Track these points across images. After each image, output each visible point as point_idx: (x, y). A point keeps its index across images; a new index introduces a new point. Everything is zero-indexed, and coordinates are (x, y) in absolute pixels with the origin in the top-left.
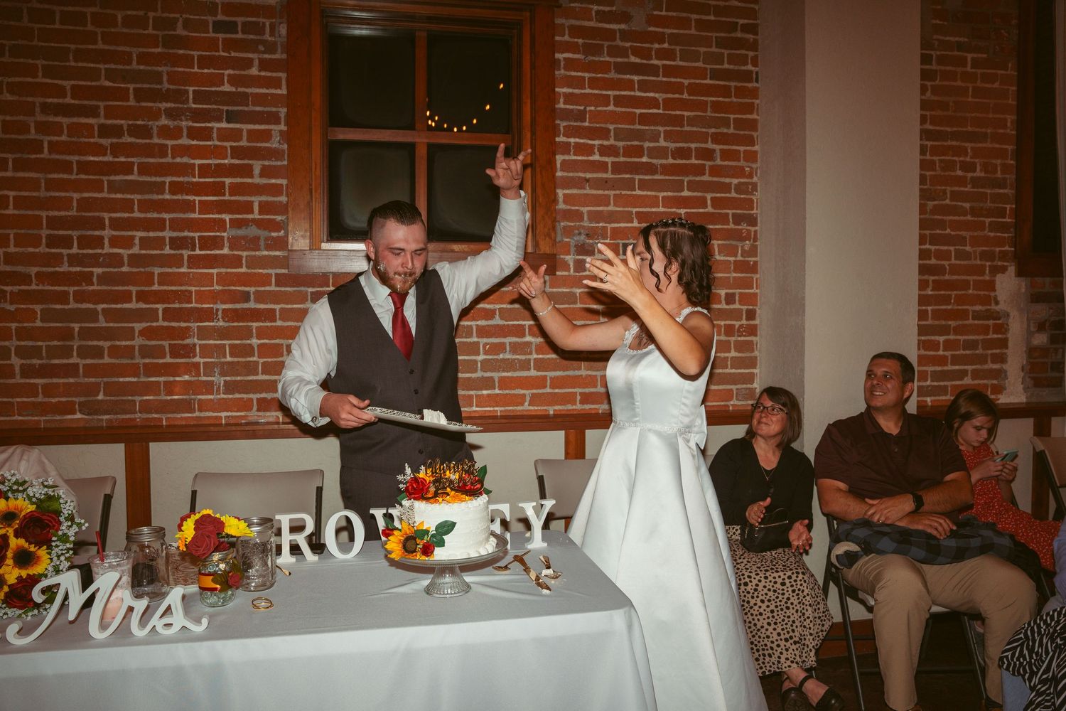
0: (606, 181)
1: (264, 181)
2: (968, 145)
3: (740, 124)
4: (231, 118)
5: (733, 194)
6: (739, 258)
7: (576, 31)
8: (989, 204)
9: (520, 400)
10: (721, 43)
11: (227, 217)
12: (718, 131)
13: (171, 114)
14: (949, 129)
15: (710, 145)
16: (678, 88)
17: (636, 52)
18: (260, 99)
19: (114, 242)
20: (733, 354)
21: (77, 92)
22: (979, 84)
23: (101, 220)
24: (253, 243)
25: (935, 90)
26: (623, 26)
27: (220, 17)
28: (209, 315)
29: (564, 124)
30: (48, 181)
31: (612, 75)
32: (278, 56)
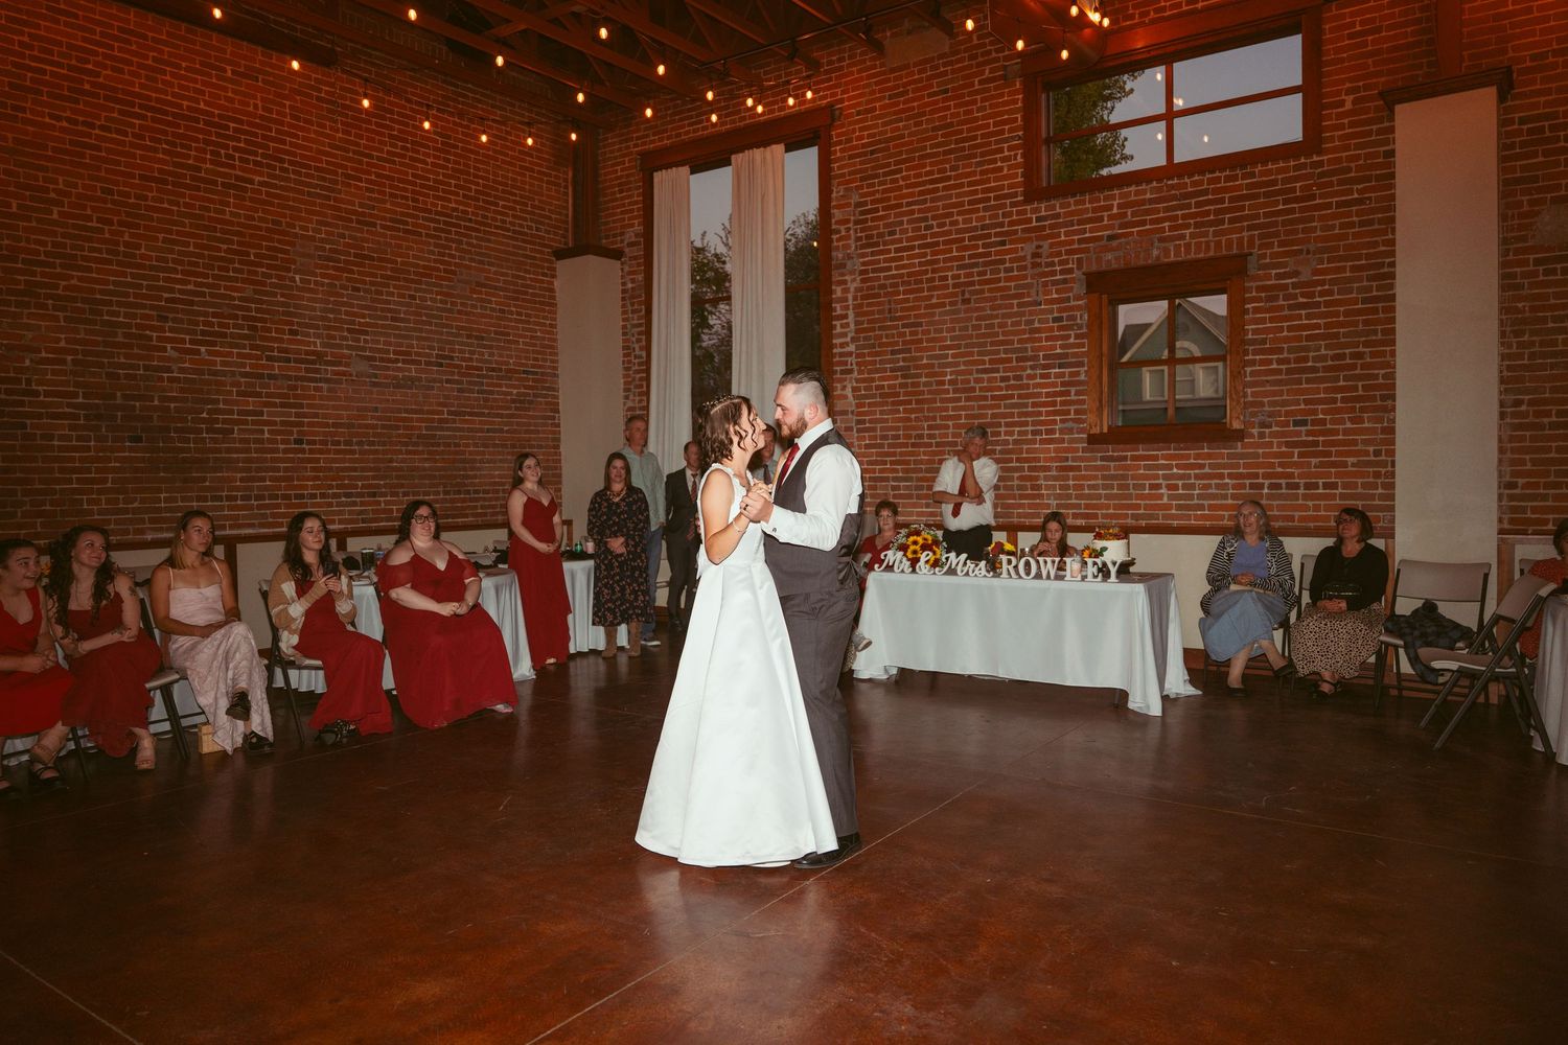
0: (1281, 380)
1: (1076, 398)
4: (1060, 366)
5: (1381, 381)
6: (1385, 424)
7: (1260, 289)
9: (1222, 518)
10: (1370, 278)
11: (1058, 418)
12: (1369, 338)
13: (1032, 368)
15: (1361, 349)
16: (1337, 314)
17: (1303, 295)
18: (1075, 355)
19: (1006, 433)
20: (1380, 491)
21: (991, 361)
23: (1000, 423)
24: (1071, 431)
26: (1294, 280)
27: (1056, 315)
28: (1048, 469)
29: (1251, 348)
30: (978, 406)
31: (1286, 312)
32: (1085, 330)
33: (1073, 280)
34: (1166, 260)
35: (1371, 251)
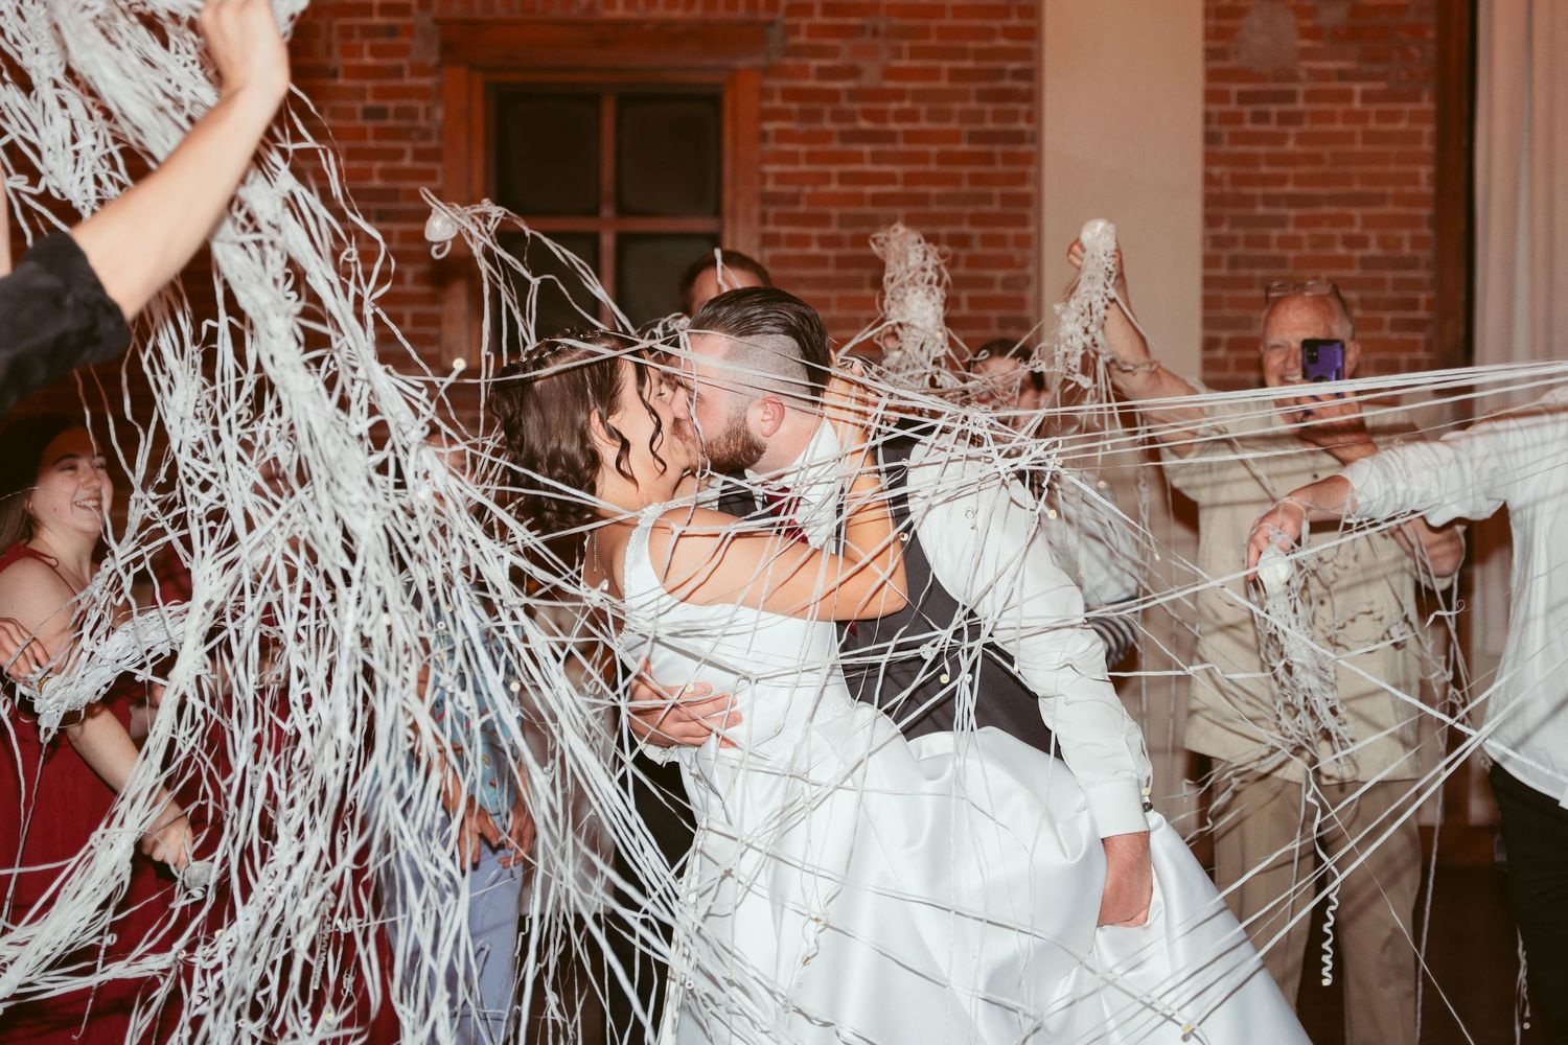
0: (827, 279)
1: (417, 289)
2: (1356, 212)
3: (1007, 199)
5: (998, 291)
7: (790, 94)
8: (1389, 293)
10: (984, 96)
12: (977, 210)
14: (1323, 191)
15: (966, 229)
16: (922, 158)
17: (869, 115)
22: (1373, 125)
25: (1301, 139)
26: (850, 83)
27: (370, 102)
29: (773, 210)
31: (836, 146)
32: (433, 143)
33: (409, 30)
34: (608, 14)
35: (984, 45)
